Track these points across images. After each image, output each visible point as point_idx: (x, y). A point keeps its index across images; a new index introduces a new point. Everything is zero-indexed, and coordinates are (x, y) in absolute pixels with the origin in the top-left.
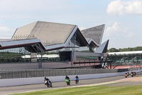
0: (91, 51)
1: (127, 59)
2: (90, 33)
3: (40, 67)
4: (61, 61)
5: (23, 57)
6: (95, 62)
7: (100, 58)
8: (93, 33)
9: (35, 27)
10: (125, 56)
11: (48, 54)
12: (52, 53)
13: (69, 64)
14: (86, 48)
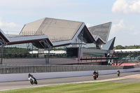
0: (98, 48)
1: (132, 57)
2: (97, 30)
3: (47, 62)
4: (68, 57)
5: (31, 52)
6: (101, 59)
7: (106, 54)
8: (100, 30)
9: (43, 23)
10: (131, 53)
11: (55, 50)
12: (59, 50)
13: (76, 60)
14: (93, 45)
